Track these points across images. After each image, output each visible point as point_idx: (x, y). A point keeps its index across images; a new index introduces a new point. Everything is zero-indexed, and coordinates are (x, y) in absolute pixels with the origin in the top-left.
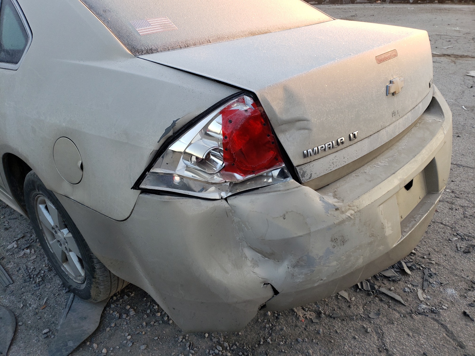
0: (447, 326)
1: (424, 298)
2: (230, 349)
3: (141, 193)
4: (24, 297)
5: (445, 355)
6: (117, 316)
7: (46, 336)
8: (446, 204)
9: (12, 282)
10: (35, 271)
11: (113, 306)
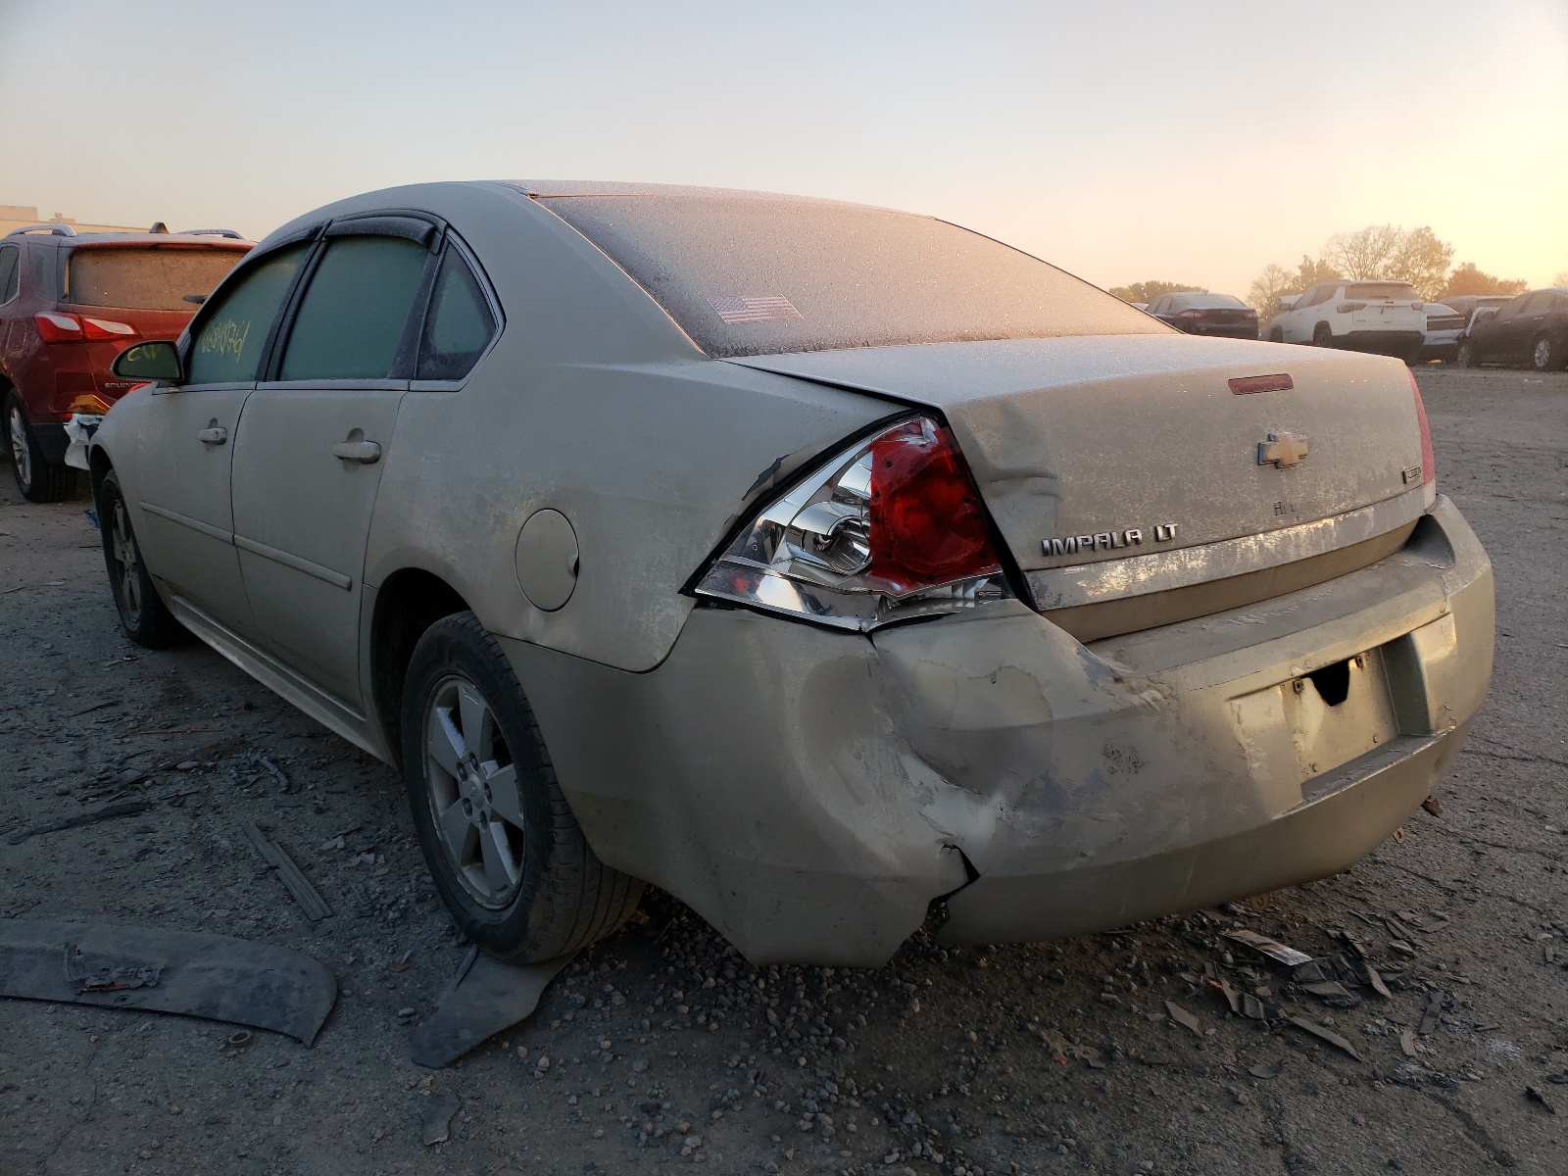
0: (1470, 1116)
1: (1418, 1052)
2: (860, 1094)
3: (696, 607)
4: (358, 945)
5: (1451, 1173)
6: (578, 1002)
7: (406, 1020)
8: (1537, 857)
9: (329, 913)
10: (385, 897)
11: (570, 981)
